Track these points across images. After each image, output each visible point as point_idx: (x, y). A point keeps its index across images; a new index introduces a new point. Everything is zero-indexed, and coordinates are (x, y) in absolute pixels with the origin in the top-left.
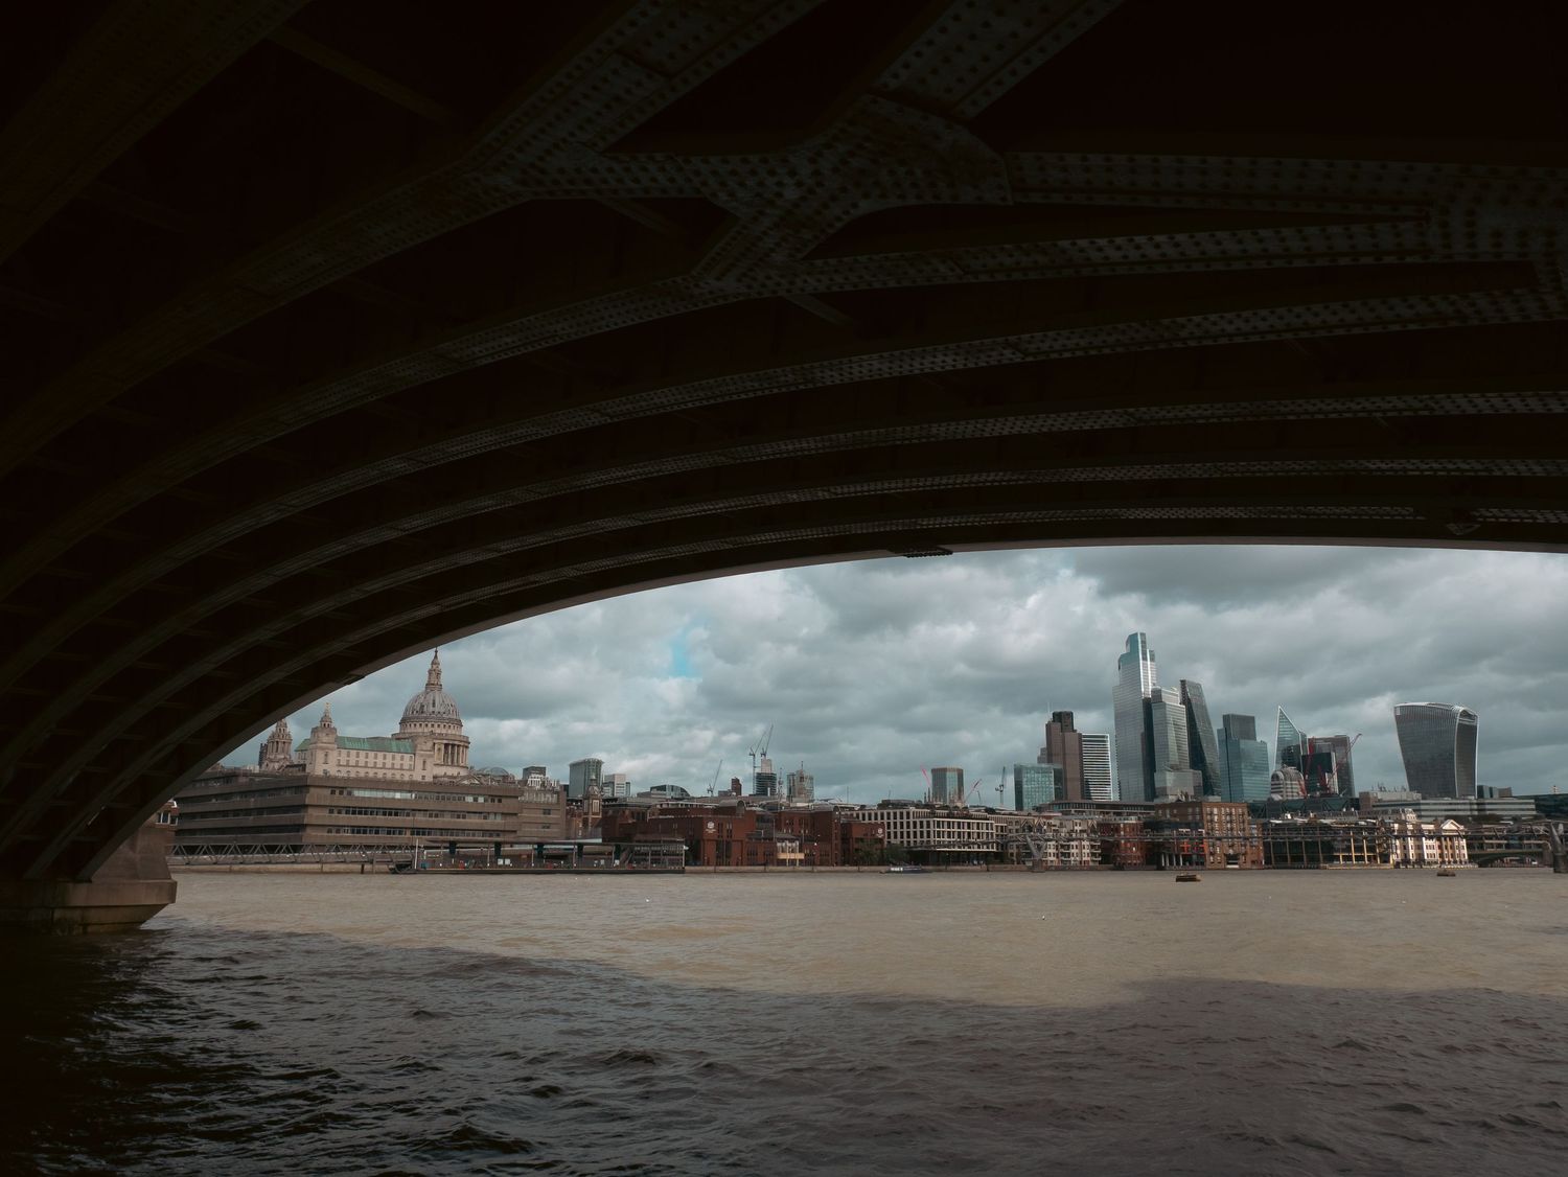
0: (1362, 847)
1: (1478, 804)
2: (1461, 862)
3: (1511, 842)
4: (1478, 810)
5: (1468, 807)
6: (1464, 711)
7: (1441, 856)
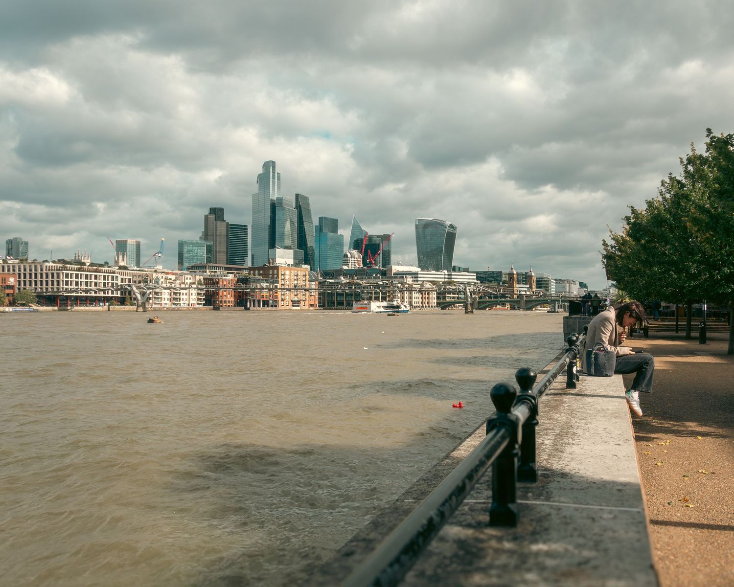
0: (379, 297)
1: (448, 275)
2: (432, 307)
3: (460, 296)
4: (448, 278)
5: (443, 276)
6: (451, 225)
7: (422, 303)
